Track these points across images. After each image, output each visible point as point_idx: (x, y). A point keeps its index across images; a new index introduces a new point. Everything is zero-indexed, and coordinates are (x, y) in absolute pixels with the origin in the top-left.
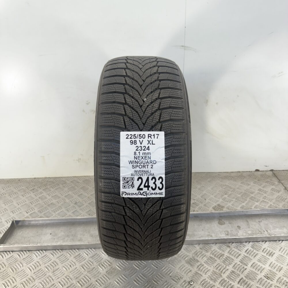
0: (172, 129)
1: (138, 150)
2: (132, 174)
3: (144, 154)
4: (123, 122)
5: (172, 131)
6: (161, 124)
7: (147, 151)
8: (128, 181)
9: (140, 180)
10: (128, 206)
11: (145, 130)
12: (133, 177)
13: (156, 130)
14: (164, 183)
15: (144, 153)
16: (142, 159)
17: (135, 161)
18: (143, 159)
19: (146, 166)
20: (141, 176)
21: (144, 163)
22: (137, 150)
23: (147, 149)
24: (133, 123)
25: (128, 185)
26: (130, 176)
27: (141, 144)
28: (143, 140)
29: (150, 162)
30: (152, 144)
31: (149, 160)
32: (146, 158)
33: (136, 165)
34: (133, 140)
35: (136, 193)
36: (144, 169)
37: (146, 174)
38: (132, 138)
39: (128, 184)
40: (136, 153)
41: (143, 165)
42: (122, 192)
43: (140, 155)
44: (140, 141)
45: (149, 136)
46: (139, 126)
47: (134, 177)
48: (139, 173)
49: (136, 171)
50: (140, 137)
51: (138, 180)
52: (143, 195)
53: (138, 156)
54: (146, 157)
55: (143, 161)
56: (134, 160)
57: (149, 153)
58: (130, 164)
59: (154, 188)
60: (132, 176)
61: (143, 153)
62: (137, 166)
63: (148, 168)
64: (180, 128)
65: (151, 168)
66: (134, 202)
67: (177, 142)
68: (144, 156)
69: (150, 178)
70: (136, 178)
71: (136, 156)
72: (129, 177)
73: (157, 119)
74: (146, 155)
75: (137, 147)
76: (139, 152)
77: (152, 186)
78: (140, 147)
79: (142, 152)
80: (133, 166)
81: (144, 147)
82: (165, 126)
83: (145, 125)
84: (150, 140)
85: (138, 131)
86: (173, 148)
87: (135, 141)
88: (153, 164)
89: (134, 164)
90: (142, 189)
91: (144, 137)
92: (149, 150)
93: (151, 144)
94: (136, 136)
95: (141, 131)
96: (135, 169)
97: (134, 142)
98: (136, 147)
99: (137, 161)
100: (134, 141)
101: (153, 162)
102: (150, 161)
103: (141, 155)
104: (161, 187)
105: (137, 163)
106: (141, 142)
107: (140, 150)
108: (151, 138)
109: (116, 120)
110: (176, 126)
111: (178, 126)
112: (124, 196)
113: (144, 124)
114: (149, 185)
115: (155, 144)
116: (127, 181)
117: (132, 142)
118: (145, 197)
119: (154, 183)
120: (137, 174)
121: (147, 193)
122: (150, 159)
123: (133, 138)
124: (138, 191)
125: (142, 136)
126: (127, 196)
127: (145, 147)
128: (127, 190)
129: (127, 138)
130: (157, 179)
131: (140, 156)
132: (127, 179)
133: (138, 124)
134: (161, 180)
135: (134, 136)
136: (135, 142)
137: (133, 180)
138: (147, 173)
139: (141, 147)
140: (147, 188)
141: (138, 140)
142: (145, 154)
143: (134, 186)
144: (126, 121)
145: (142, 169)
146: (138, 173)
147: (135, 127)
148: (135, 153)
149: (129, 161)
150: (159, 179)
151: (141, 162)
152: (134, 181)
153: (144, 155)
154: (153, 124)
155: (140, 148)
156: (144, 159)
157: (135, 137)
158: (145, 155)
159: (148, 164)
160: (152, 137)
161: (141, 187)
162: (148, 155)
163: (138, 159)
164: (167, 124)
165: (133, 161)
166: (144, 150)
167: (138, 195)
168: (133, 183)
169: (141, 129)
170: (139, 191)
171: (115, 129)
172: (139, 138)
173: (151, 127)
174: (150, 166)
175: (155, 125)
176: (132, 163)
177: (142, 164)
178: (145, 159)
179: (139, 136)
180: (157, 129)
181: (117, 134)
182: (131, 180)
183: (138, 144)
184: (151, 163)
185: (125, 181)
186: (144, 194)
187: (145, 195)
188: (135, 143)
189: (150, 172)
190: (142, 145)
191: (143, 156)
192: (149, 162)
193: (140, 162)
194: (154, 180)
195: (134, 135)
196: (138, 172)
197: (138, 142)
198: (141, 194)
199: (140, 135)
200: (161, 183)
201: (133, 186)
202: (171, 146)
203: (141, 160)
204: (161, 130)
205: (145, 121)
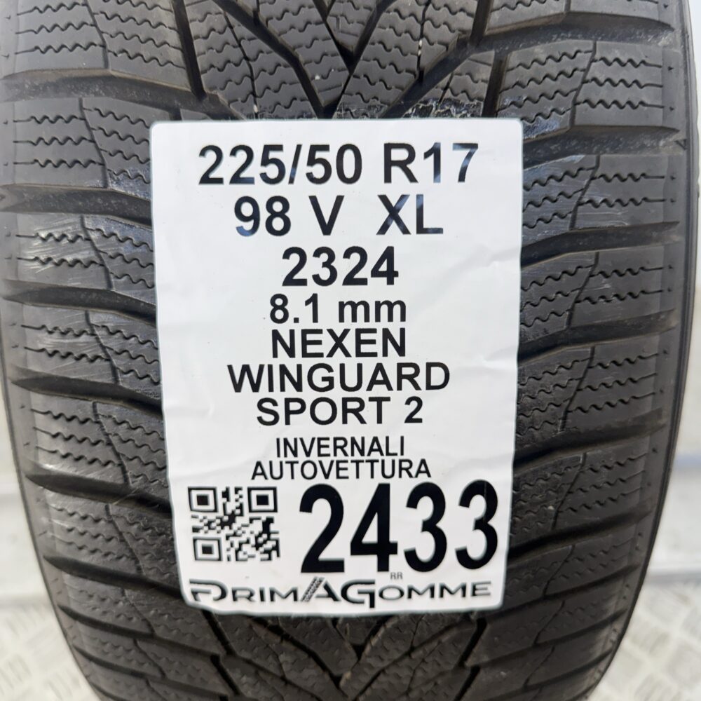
0: (581, 98)
1: (303, 282)
2: (259, 464)
3: (348, 309)
4: (174, 38)
5: (585, 115)
6: (491, 55)
7: (376, 290)
8: (232, 518)
9: (322, 508)
10: (245, 655)
11: (356, 104)
12: (271, 483)
13: (450, 107)
14: (501, 522)
15: (354, 306)
16: (339, 351)
17: (283, 370)
18: (347, 354)
19: (371, 408)
20: (327, 476)
21: (351, 381)
22: (290, 281)
23: (375, 273)
24: (260, 44)
25: (236, 541)
26: (246, 482)
27: (327, 228)
28: (339, 200)
29: (400, 377)
30: (421, 229)
31: (391, 363)
32: (365, 348)
33: (288, 401)
34: (261, 192)
35: (295, 592)
36: (352, 429)
37: (365, 468)
38: (250, 181)
39: (235, 535)
40: (282, 307)
41: (345, 401)
42: (192, 582)
43: (315, 320)
44: (314, 200)
45: (389, 163)
46: (308, 69)
47: (274, 489)
48: (314, 457)
49: (286, 442)
50: (318, 171)
51: (306, 506)
52: (343, 601)
53: (305, 332)
54: (364, 336)
55: (342, 367)
56: (267, 359)
57: (390, 305)
58: (238, 387)
59: (426, 553)
60: (260, 481)
61: (342, 305)
62: (295, 406)
63: (379, 421)
64: (646, 95)
65: (410, 419)
66: (286, 637)
67: (618, 211)
68: (353, 327)
69: (401, 489)
70: (292, 490)
71: (284, 330)
72: (237, 490)
73: (461, 15)
74: (367, 319)
75: (295, 258)
76: (313, 300)
77: (409, 547)
78: (317, 253)
79: (331, 296)
80: (267, 405)
81: (347, 254)
82: (524, 74)
83: (361, 66)
84: (403, 198)
85: (302, 116)
86: (587, 256)
87: (278, 207)
88: (423, 394)
89: (271, 389)
90: (337, 566)
91: (349, 172)
92: (390, 282)
93: (412, 226)
94: (286, 157)
95: (326, 112)
96: (281, 431)
97: (264, 215)
98: (287, 255)
99: (299, 367)
100: (271, 202)
101: (421, 379)
102: (400, 366)
103: (328, 318)
104: (476, 552)
105: (298, 387)
106: (327, 217)
107: (317, 279)
108: (412, 179)
109: (115, 25)
110: (616, 73)
111: (630, 74)
112: (208, 602)
113: (350, 58)
114: (392, 539)
115: (439, 231)
116: (220, 513)
117: (247, 209)
118: (364, 610)
119: (430, 526)
120: (297, 468)
121: (376, 588)
122: (401, 350)
123: (258, 180)
124: (310, 577)
125: (331, 156)
126: (226, 607)
127: (356, 258)
128: (229, 573)
129: (206, 179)
130: (452, 496)
131: (320, 331)
132: (221, 500)
133: (302, 56)
134: (479, 503)
135: (265, 161)
136: (274, 215)
137: (271, 506)
138: (375, 455)
139: (324, 257)
140: (373, 560)
141: (298, 192)
142: (361, 309)
143: (276, 548)
144: (195, 28)
145: (336, 429)
146: (302, 457)
147: (274, 81)
148: (279, 305)
149: (230, 368)
150: (465, 501)
151: (331, 380)
152: (275, 510)
153: (354, 319)
154: (429, 54)
155: (314, 266)
156: (352, 350)
157: (272, 171)
158: (361, 324)
159: (379, 391)
160: (422, 167)
161: (327, 554)
162: (384, 323)
163: (305, 354)
164: (543, 58)
165: (261, 367)
166: (350, 280)
167: (307, 598)
168: (273, 527)
169: (324, 99)
170: (319, 575)
171: (105, 103)
172: (310, 177)
173: (407, 79)
174: (397, 408)
175: (445, 65)
176: (255, 387)
177: (337, 394)
178: (359, 354)
179: (312, 161)
180: (463, 98)
181: (127, 147)
182: (255, 506)
183: (305, 233)
184: (405, 382)
185: (211, 516)
186: (352, 593)
187: (362, 602)
188: (278, 224)
189: (395, 448)
190: (338, 241)
191: (346, 332)
192: (393, 380)
193: (319, 374)
194: (426, 505)
195: (267, 149)
196: (308, 454)
197: (301, 214)
198: (331, 595)
199: (319, 155)
200: (482, 524)
201: (270, 545)
202: (573, 240)
203: (324, 360)
204: (490, 109)
205: (358, 29)
